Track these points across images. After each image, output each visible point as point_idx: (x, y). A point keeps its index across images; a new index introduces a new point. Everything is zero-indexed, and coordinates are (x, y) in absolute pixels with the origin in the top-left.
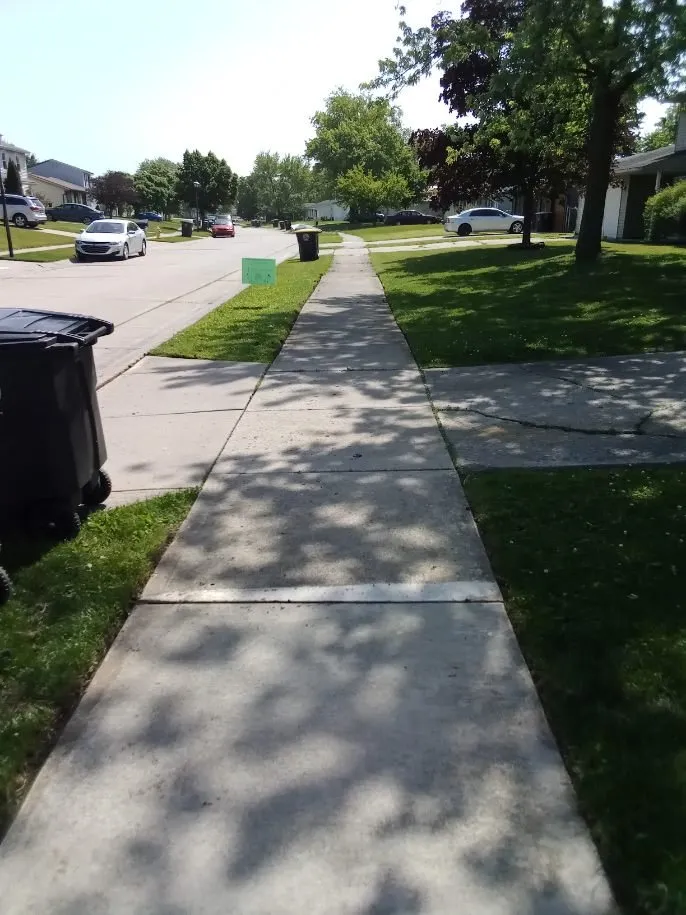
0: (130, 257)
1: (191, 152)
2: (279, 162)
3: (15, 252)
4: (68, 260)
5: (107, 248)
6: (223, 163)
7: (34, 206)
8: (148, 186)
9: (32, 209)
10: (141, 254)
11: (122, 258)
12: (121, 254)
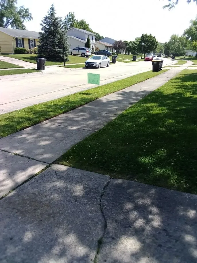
0: (101, 67)
1: (144, 34)
2: (179, 37)
3: (65, 65)
4: (82, 68)
5: (93, 65)
6: (154, 37)
7: (88, 51)
8: (133, 45)
9: (87, 51)
10: (107, 66)
11: (98, 68)
12: (98, 66)
